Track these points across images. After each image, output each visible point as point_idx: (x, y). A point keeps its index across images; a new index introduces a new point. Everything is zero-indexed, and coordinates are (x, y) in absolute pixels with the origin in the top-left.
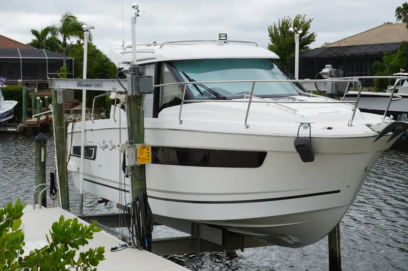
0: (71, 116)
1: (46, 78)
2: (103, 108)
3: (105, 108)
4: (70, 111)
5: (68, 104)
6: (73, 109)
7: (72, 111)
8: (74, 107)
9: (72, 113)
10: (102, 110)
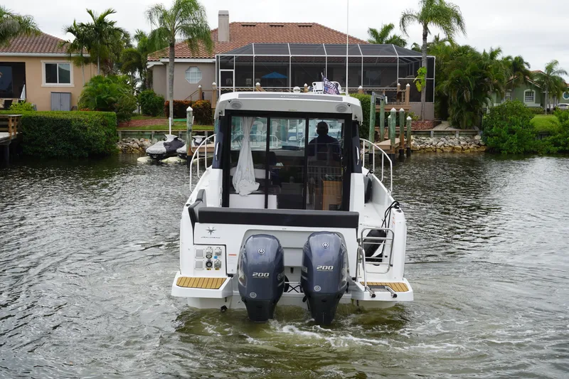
0: (431, 140)
1: (396, 86)
2: (477, 129)
3: (480, 129)
4: (430, 132)
5: (427, 122)
6: (434, 129)
7: (432, 133)
8: (434, 126)
9: (432, 135)
10: (477, 131)
